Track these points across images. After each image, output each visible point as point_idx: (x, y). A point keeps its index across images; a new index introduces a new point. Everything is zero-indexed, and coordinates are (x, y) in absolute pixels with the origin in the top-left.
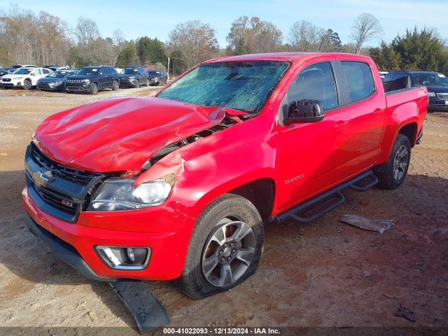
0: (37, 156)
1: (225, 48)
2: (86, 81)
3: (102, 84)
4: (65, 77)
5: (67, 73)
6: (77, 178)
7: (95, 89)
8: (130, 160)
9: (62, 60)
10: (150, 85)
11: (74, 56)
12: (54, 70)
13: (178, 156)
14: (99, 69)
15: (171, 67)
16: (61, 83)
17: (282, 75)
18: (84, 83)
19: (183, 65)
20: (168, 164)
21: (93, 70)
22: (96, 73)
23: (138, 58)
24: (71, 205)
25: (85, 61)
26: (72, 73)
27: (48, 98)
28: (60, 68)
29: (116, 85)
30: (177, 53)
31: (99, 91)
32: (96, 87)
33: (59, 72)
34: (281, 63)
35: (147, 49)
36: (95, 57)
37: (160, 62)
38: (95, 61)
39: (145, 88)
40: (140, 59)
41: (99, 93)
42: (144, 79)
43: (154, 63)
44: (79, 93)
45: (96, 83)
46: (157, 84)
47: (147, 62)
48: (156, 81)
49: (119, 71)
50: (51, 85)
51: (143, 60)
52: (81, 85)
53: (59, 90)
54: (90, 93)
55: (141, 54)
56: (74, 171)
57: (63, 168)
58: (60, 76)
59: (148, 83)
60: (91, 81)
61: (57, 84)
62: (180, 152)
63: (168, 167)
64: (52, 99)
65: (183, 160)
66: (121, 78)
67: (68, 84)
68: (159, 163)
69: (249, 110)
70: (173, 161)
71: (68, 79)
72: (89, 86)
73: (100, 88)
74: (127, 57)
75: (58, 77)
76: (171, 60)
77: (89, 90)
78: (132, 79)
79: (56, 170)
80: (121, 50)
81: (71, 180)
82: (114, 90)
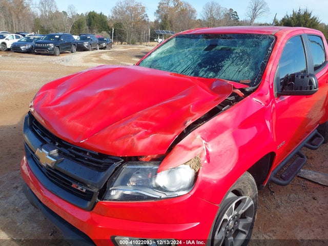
0: (37, 129)
1: (153, 21)
2: (50, 45)
3: (63, 47)
4: (33, 42)
5: (34, 38)
6: (89, 160)
7: (58, 51)
8: (152, 143)
9: (28, 27)
10: (100, 49)
11: (38, 25)
12: (24, 36)
13: (199, 137)
14: (60, 36)
15: (114, 35)
16: (30, 46)
17: (270, 49)
18: (49, 47)
19: (123, 33)
20: (190, 146)
21: (56, 37)
22: (59, 39)
23: (87, 27)
24: (84, 190)
25: (46, 29)
26: (39, 39)
27: (21, 59)
28: (28, 35)
29: (74, 49)
30: (118, 25)
31: (61, 53)
32: (58, 50)
33: (28, 38)
34: (265, 37)
35: (94, 21)
36: (54, 26)
37: (105, 30)
38: (54, 29)
39: (96, 51)
40: (89, 28)
41: (61, 55)
42: (95, 44)
43: (100, 32)
44: (45, 55)
45: (58, 47)
46: (105, 48)
47: (95, 31)
48: (104, 46)
49: (76, 37)
50: (22, 48)
51: (91, 29)
52: (47, 48)
53: (29, 51)
54: (54, 55)
55: (90, 24)
56: (85, 152)
57: (70, 147)
58: (29, 40)
59: (98, 48)
60: (55, 45)
61: (27, 47)
62: (200, 132)
63: (191, 149)
64: (24, 59)
65: (204, 142)
66: (77, 43)
67: (36, 48)
68: (180, 146)
69: (244, 82)
70: (195, 143)
71: (36, 43)
72: (53, 49)
73: (61, 51)
74: (79, 26)
75: (27, 41)
76: (114, 30)
77: (53, 52)
78: (86, 44)
79: (62, 149)
80: (74, 21)
81: (82, 163)
82: (72, 52)
